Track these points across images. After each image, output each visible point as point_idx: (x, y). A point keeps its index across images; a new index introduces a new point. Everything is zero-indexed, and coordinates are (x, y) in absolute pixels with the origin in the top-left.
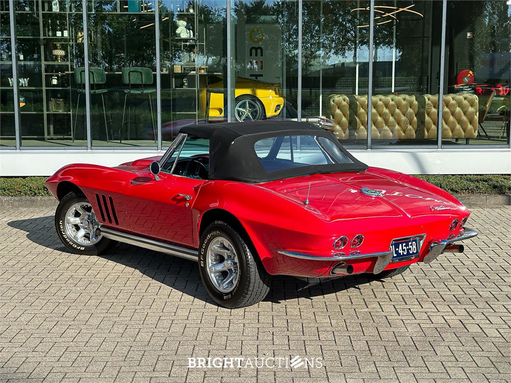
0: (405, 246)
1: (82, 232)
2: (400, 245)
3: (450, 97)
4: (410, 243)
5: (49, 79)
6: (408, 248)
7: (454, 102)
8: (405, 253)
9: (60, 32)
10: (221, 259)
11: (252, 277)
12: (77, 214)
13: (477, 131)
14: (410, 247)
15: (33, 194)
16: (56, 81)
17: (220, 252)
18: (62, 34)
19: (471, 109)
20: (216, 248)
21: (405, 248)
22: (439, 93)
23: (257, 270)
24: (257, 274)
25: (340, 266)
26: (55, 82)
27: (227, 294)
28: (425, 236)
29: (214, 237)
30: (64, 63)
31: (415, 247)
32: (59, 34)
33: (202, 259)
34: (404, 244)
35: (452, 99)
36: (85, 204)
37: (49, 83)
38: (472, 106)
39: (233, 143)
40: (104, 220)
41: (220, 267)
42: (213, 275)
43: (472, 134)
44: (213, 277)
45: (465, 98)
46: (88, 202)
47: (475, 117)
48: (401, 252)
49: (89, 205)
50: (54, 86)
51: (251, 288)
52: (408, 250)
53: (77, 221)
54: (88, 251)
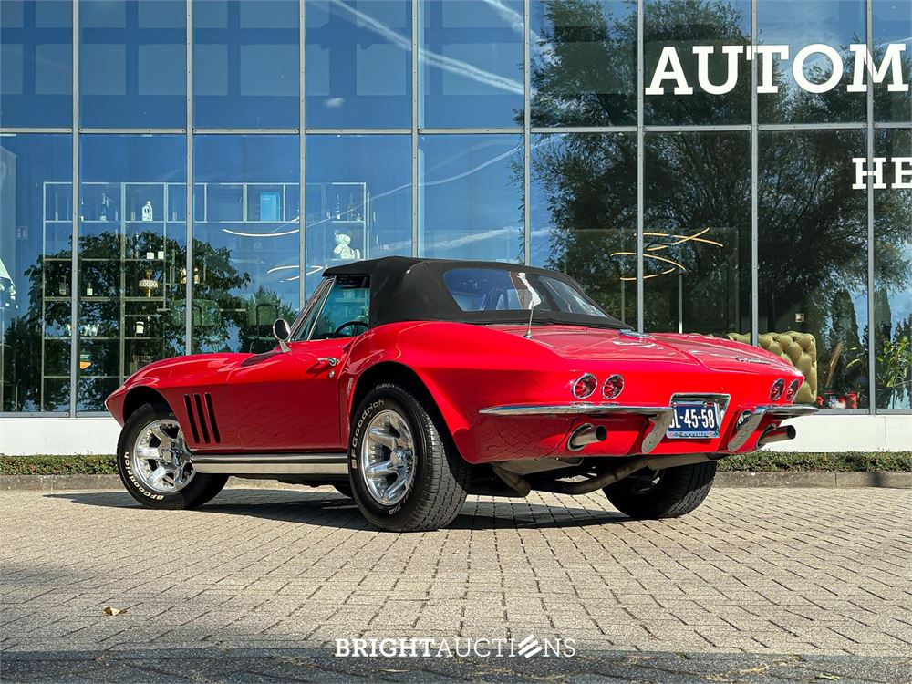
0: (694, 414)
1: (161, 472)
2: (687, 411)
3: (769, 337)
4: (703, 411)
5: (131, 324)
6: (699, 417)
7: (776, 344)
8: (696, 426)
9: (153, 254)
10: (384, 454)
11: (437, 468)
12: (154, 442)
13: (815, 392)
14: (704, 417)
15: (91, 471)
16: (142, 328)
17: (385, 440)
18: (156, 256)
19: (804, 357)
20: (379, 434)
21: (695, 417)
22: (751, 332)
23: (444, 455)
24: (446, 463)
25: (584, 431)
26: (140, 329)
27: (393, 506)
28: (729, 398)
29: (374, 412)
30: (155, 299)
31: (711, 418)
32: (150, 256)
33: (354, 456)
34: (693, 411)
35: (772, 340)
36: (167, 422)
37: (130, 330)
38: (805, 350)
39: (408, 271)
40: (197, 441)
41: (383, 468)
42: (371, 480)
43: (808, 397)
44: (372, 484)
45: (794, 339)
46: (174, 418)
47: (812, 368)
48: (689, 422)
49: (175, 423)
50: (138, 335)
51: (434, 488)
52: (701, 421)
53: (154, 453)
54: (169, 502)
